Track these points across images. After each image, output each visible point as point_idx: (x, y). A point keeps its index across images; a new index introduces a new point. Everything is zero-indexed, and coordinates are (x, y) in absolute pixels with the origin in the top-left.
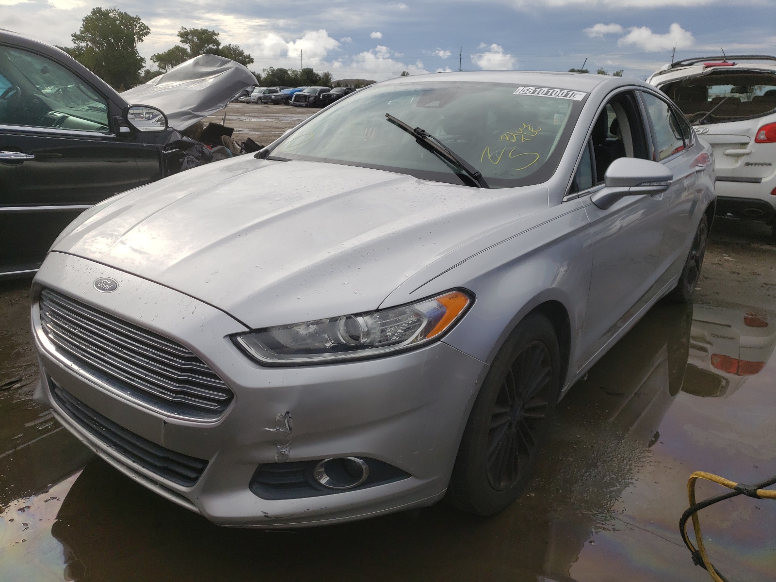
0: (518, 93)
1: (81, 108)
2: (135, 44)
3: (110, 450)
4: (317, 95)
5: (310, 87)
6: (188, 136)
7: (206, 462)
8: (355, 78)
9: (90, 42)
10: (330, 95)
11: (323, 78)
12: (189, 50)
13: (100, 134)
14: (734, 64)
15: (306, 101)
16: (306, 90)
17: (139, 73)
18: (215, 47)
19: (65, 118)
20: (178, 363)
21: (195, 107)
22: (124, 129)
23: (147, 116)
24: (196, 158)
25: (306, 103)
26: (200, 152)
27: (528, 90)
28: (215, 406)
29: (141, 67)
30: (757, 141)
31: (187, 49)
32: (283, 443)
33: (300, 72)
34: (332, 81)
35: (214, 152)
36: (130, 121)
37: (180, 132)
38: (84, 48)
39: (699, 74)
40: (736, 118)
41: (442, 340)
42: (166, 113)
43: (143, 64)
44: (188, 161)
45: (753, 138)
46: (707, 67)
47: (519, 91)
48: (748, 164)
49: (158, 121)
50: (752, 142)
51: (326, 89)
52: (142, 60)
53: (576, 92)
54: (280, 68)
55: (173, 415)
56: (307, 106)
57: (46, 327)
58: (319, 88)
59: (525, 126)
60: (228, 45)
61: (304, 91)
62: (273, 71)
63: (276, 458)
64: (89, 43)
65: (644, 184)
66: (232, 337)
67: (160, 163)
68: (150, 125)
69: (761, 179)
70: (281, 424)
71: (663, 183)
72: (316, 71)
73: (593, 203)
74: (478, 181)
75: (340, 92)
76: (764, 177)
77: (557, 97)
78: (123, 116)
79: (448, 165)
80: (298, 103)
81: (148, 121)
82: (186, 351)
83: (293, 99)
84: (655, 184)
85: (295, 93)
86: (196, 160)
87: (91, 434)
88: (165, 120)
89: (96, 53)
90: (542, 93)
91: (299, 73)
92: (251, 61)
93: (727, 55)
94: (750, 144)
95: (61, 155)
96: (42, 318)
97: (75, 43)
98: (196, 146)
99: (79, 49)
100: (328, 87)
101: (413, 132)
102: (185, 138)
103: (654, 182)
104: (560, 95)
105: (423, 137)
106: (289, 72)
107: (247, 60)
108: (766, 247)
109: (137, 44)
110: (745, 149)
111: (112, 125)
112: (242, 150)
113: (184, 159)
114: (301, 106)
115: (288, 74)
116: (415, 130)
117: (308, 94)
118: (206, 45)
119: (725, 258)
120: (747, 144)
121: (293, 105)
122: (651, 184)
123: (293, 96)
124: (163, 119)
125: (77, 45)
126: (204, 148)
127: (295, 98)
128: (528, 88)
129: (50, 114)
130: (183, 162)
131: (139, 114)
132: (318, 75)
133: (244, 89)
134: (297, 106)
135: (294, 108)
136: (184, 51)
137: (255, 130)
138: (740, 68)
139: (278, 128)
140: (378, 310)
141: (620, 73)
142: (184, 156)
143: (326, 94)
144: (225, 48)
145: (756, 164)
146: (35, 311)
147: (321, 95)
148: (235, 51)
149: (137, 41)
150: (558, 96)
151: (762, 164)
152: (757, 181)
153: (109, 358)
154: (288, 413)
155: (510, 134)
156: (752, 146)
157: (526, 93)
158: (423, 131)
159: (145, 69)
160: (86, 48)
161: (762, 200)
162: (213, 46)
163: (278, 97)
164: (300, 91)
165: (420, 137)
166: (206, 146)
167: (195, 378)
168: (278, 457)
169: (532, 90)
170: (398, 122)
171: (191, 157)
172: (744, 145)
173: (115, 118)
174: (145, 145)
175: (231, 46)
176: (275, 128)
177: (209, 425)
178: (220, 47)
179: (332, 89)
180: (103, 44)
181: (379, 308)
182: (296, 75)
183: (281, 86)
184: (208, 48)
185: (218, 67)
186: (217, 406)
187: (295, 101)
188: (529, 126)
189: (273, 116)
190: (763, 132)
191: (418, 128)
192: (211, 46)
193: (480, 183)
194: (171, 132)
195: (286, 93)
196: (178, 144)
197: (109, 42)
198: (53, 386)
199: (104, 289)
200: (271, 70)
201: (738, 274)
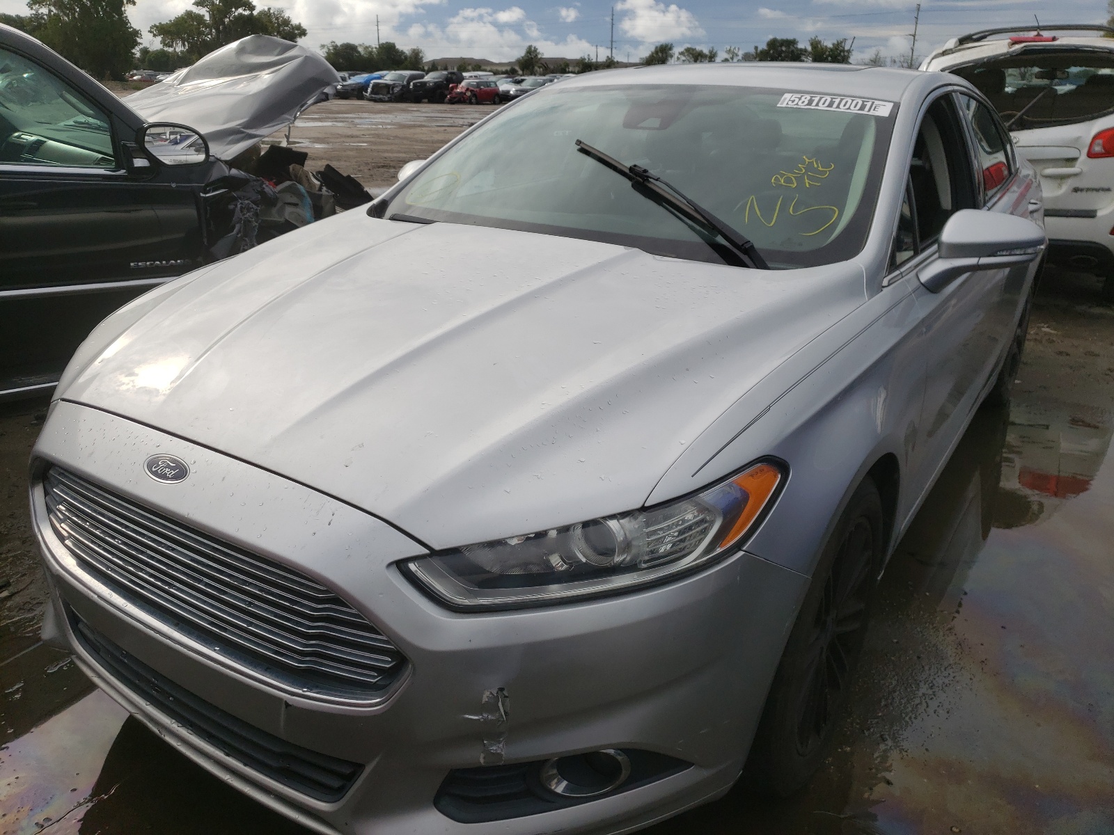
0: (784, 105)
1: (62, 124)
2: (123, 9)
3: (184, 732)
4: (405, 83)
5: (393, 72)
6: (238, 168)
7: (359, 767)
8: (458, 56)
9: (54, 6)
10: (425, 83)
11: (410, 57)
12: (207, 17)
13: (102, 171)
14: (1054, 39)
15: (388, 93)
16: (389, 77)
17: (134, 54)
18: (247, 13)
19: (39, 144)
20: (306, 607)
21: (247, 121)
22: (139, 163)
23: (172, 137)
24: (254, 202)
25: (389, 96)
26: (258, 192)
27: (800, 99)
28: (374, 677)
29: (136, 44)
30: (1091, 155)
31: (204, 16)
32: (495, 736)
33: (376, 48)
34: (425, 60)
35: (279, 192)
36: (147, 146)
37: (226, 162)
38: (45, 17)
39: (1002, 55)
40: (1060, 121)
41: (744, 548)
42: (202, 132)
43: (139, 40)
44: (241, 208)
45: (1085, 151)
46: (1013, 44)
47: (786, 101)
48: (1076, 190)
49: (190, 146)
50: (1083, 157)
51: (419, 75)
52: (136, 33)
53: (876, 102)
54: (345, 42)
55: (300, 692)
56: (390, 101)
57: (60, 529)
58: (407, 73)
59: (807, 160)
60: (266, 9)
61: (386, 78)
62: (335, 47)
63: (482, 761)
64: (53, 8)
65: (1001, 253)
66: (401, 565)
67: (198, 210)
68: (176, 153)
69: (1095, 211)
70: (491, 707)
71: (1030, 251)
72: (399, 47)
73: (922, 284)
74: (750, 258)
75: (440, 78)
76: (1100, 209)
77: (849, 111)
78: (136, 142)
79: (690, 227)
80: (378, 97)
81: (174, 146)
82: (322, 588)
83: (369, 90)
84: (1018, 253)
85: (372, 82)
86: (254, 206)
87: (148, 703)
88: (203, 143)
89: (65, 23)
90: (824, 104)
91: (374, 50)
92: (303, 33)
93: (1041, 24)
94: (1079, 160)
95: (35, 204)
96: (49, 510)
97: (32, 9)
98: (252, 183)
99: (38, 17)
100: (418, 70)
101: (628, 171)
102: (234, 171)
103: (1017, 248)
104: (852, 107)
105: (644, 180)
106: (360, 49)
107: (296, 32)
108: (1097, 310)
109: (126, 8)
110: (1073, 166)
111: (121, 155)
112: (321, 186)
113: (236, 205)
114: (381, 101)
115: (359, 52)
116: (631, 169)
117: (391, 83)
118: (233, 10)
119: (1043, 329)
120: (1075, 159)
121: (370, 100)
122: (1013, 253)
123: (368, 86)
124: (200, 141)
125: (34, 12)
126: (264, 186)
127: (373, 88)
128: (799, 96)
129: (16, 137)
130: (233, 211)
131: (159, 134)
132: (402, 52)
133: (319, 91)
134: (375, 101)
135: (371, 104)
136: (199, 18)
137: (318, 140)
138: (1063, 46)
139: (352, 137)
140: (644, 509)
141: (842, 42)
142: (235, 199)
143: (418, 83)
144: (261, 13)
145: (1088, 190)
146: (37, 497)
147: (412, 84)
148: (277, 19)
149: (127, 3)
150: (849, 108)
151: (1097, 190)
152: (1090, 214)
153: (178, 589)
154: (501, 689)
155: (785, 175)
156: (1083, 164)
157: (797, 104)
158: (645, 171)
159: (141, 46)
160: (49, 16)
161: (1097, 243)
162: (245, 10)
163: (347, 88)
164: (380, 78)
165: (639, 180)
166: (267, 183)
167: (334, 630)
168: (484, 758)
169: (806, 98)
170: (596, 153)
171: (247, 202)
172: (1071, 161)
173: (124, 145)
174: (174, 185)
175: (271, 11)
176: (348, 136)
177: (365, 711)
178: (255, 13)
179: (427, 74)
180: (74, 9)
181: (646, 505)
182: (371, 53)
183: (351, 70)
184: (236, 14)
185: (278, 55)
186: (377, 677)
187: (372, 92)
188: (814, 160)
189: (344, 118)
190: (1100, 141)
191: (635, 166)
192: (240, 10)
193: (752, 260)
194: (213, 163)
195: (359, 81)
196: (226, 182)
197: (83, 6)
198: (74, 621)
199: (164, 477)
200: (333, 46)
201: (1067, 355)
